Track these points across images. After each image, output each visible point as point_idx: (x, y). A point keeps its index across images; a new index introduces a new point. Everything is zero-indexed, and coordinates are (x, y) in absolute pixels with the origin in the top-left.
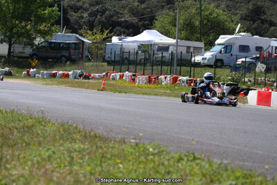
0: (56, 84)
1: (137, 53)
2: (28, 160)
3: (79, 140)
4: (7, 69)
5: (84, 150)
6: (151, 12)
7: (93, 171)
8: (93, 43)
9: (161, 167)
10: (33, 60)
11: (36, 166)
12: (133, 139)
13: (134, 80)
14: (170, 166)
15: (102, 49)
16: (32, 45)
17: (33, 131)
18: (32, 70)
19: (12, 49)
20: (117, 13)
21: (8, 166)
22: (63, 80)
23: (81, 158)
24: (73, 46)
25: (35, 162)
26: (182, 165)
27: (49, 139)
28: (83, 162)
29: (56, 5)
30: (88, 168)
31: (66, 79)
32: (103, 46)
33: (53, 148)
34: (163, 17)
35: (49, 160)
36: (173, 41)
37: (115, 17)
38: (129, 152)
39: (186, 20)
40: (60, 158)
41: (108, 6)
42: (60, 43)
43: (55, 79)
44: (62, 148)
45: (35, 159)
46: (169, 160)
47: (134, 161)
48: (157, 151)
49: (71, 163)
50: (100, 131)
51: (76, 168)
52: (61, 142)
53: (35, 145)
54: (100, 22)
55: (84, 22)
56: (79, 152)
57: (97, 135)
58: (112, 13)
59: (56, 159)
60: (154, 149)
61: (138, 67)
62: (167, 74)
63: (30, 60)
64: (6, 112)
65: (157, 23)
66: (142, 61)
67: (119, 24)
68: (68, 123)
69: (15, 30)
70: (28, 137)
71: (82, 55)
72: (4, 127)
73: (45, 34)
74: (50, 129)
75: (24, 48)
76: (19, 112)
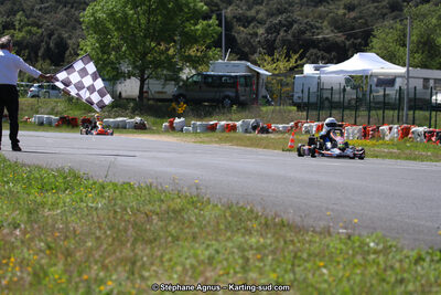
0: (216, 142)
1: (344, 90)
2: (176, 263)
3: (257, 231)
4: (138, 119)
5: (264, 247)
6: (366, 24)
7: (281, 280)
8: (273, 75)
9: (389, 273)
10: (179, 103)
11: (190, 273)
12: (342, 227)
14: (404, 271)
15: (287, 84)
16: (177, 79)
17: (183, 217)
18: (177, 120)
19: (146, 86)
20: (311, 26)
21: (146, 274)
22: (227, 134)
23: (261, 260)
24: (242, 80)
25: (188, 266)
26: (423, 268)
27: (209, 229)
28: (265, 265)
29: (214, 16)
30: (273, 276)
31: (232, 134)
32: (289, 80)
33: (216, 245)
34: (384, 32)
35: (210, 264)
36: (401, 70)
37: (308, 34)
38: (336, 249)
39: (422, 36)
40: (227, 259)
41: (296, 15)
42: (221, 77)
43: (215, 134)
44: (230, 244)
45: (188, 262)
46: (401, 261)
47: (346, 262)
48: (381, 247)
49: (245, 268)
50: (289, 217)
51: (253, 275)
52: (229, 234)
53: (186, 239)
54: (284, 42)
55: (259, 42)
56: (257, 249)
57: (286, 223)
58: (302, 27)
59: (221, 262)
60: (377, 244)
61: (347, 112)
62: (392, 123)
63: (173, 104)
64: (140, 188)
65: (375, 42)
66: (353, 102)
67: (314, 44)
68: (238, 203)
69: (149, 57)
70: (175, 227)
71: (257, 95)
72: (136, 211)
73: (198, 62)
74: (209, 213)
75: (164, 85)
76: (160, 188)
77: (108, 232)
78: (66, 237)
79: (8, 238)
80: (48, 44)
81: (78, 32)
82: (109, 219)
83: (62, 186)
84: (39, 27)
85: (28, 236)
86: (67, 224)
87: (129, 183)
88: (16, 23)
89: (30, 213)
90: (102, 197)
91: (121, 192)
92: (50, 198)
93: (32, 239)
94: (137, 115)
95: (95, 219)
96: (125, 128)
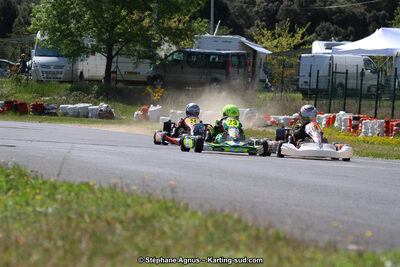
1: (363, 74)
3: (245, 245)
4: (103, 106)
8: (274, 54)
10: (155, 87)
12: (352, 243)
13: (356, 128)
15: (291, 66)
16: (153, 57)
17: (154, 228)
18: (152, 108)
19: (114, 65)
24: (235, 59)
27: (185, 241)
32: (294, 60)
37: (319, 3)
42: (208, 55)
50: (286, 228)
52: (210, 248)
54: (289, 12)
55: (257, 12)
57: (281, 235)
60: (395, 264)
61: (364, 102)
63: (148, 88)
64: (101, 190)
66: (374, 89)
67: (326, 16)
68: (222, 211)
69: (119, 29)
71: (253, 79)
72: (96, 218)
73: (179, 36)
74: (186, 222)
75: (136, 65)
76: (126, 190)
77: (60, 243)
78: (6, 249)
82: (61, 227)
83: (5, 186)
87: (87, 184)
90: (55, 200)
91: (76, 195)
94: (103, 100)
95: (44, 227)
96: (87, 117)
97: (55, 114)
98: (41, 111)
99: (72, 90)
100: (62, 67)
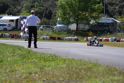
3: (117, 75)
4: (76, 37)
5: (119, 80)
8: (121, 22)
10: (89, 32)
16: (89, 24)
17: (92, 70)
18: (89, 38)
19: (78, 26)
22: (106, 42)
24: (111, 24)
27: (101, 74)
29: (101, 3)
31: (107, 42)
33: (103, 80)
42: (104, 23)
43: (102, 42)
44: (108, 79)
52: (108, 76)
53: (93, 78)
55: (116, 11)
63: (88, 32)
64: (77, 60)
68: (110, 66)
69: (79, 17)
70: (89, 74)
71: (116, 29)
72: (76, 68)
73: (96, 18)
74: (101, 69)
75: (85, 26)
76: (84, 60)
77: (67, 75)
78: (53, 77)
79: (34, 77)
80: (46, 12)
81: (56, 8)
82: (67, 71)
83: (52, 60)
84: (43, 7)
85: (40, 77)
86: (53, 72)
87: (73, 59)
88: (35, 6)
89: (41, 69)
90: (65, 63)
91: (71, 62)
92: (47, 64)
93: (42, 78)
94: (76, 36)
95: (63, 71)
96: (72, 40)
97: (63, 40)
98: (59, 39)
99: (67, 33)
100: (65, 27)
